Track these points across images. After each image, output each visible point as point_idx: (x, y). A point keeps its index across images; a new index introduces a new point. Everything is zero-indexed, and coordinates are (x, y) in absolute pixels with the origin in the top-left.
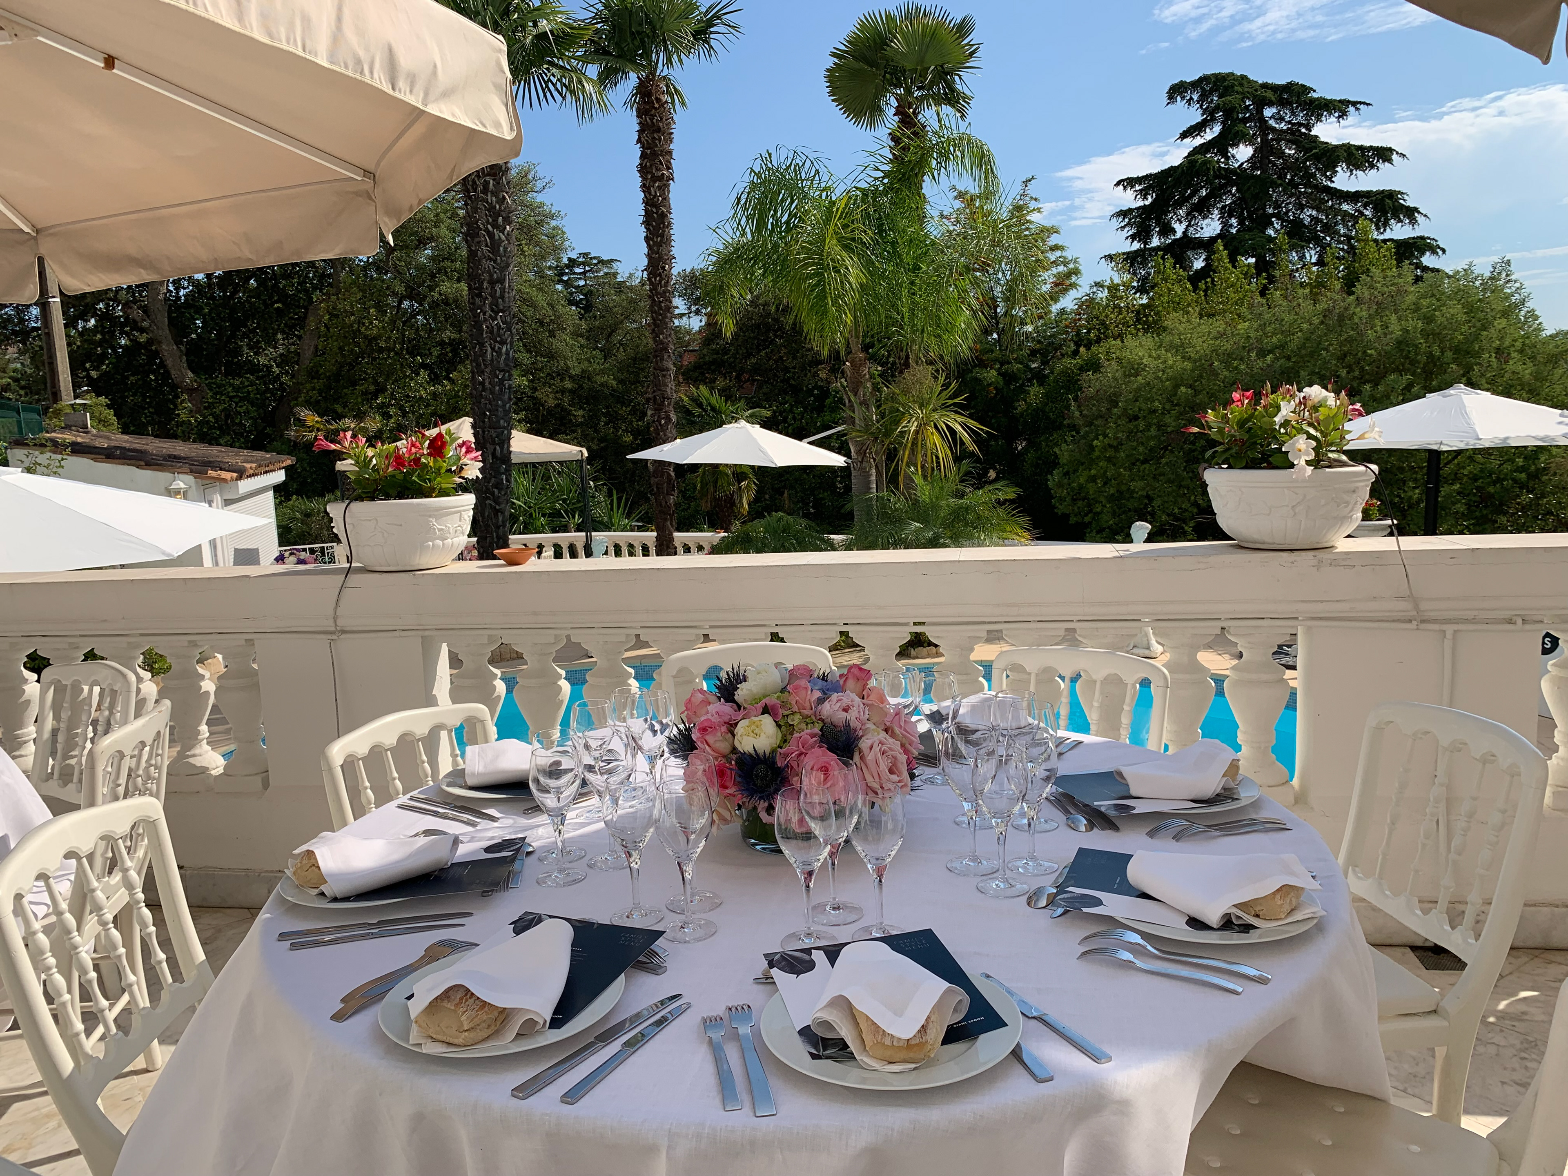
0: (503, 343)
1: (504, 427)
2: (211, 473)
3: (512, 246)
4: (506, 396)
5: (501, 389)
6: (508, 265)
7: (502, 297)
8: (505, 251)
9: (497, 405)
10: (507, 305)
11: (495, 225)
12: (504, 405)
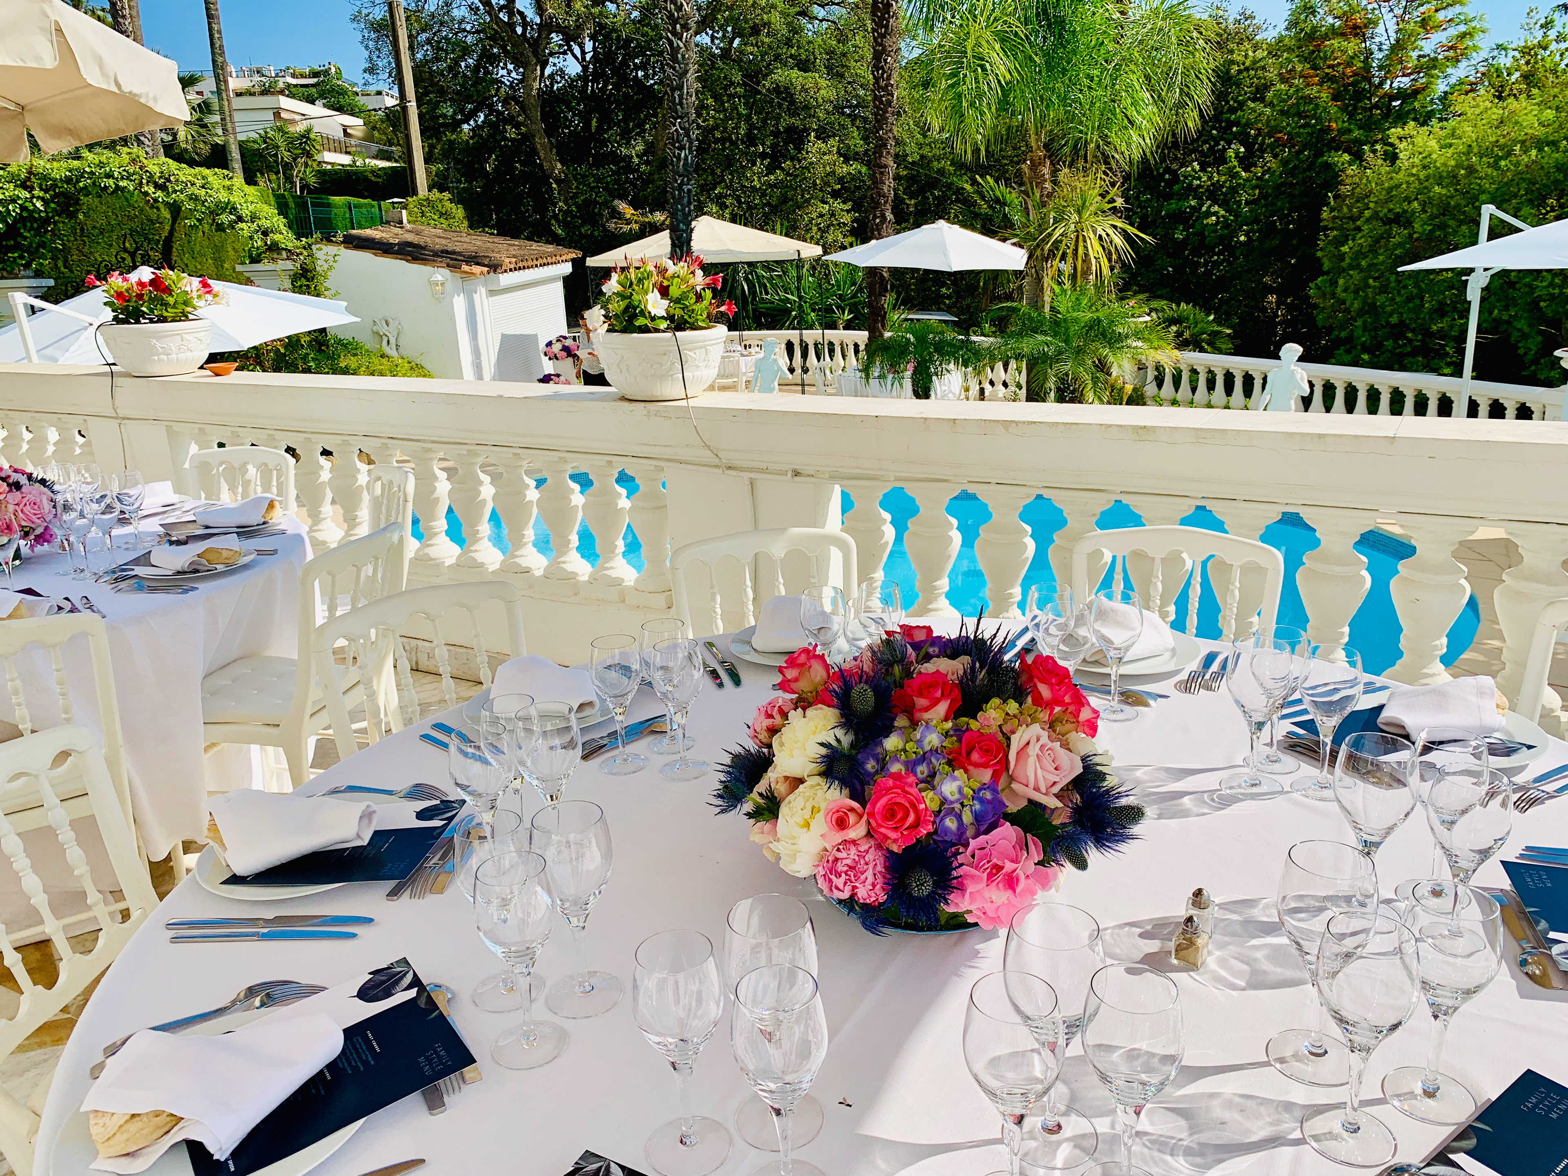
0: (682, 148)
1: (683, 231)
2: (465, 267)
3: (691, 53)
4: (686, 200)
5: (680, 194)
6: (686, 72)
7: (681, 104)
8: (683, 56)
9: (677, 209)
10: (685, 111)
11: (674, 33)
12: (683, 210)
